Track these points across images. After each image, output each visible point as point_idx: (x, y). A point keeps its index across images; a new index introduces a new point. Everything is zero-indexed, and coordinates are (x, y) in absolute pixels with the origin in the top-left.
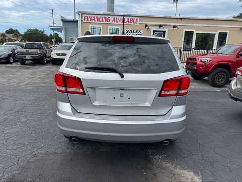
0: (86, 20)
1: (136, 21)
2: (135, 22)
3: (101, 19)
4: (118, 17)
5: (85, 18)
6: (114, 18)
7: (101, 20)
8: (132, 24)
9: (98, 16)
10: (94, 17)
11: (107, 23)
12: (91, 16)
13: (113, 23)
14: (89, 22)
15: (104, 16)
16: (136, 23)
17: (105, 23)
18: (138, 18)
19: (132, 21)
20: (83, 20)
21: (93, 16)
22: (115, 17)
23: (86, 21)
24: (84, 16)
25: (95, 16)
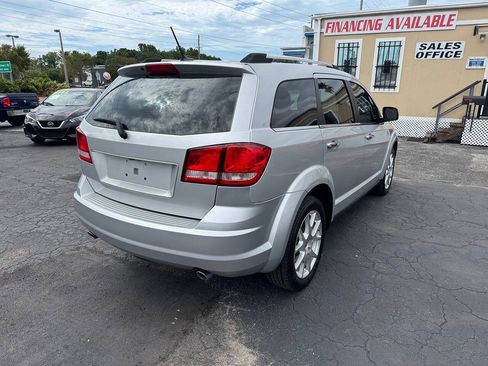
0: (330, 30)
1: (450, 20)
2: (445, 23)
3: (362, 24)
4: (401, 17)
5: (328, 27)
6: (392, 20)
7: (361, 27)
8: (438, 28)
9: (355, 20)
10: (347, 22)
11: (374, 31)
12: (340, 21)
13: (389, 30)
14: (337, 33)
15: (368, 18)
16: (448, 25)
17: (369, 31)
18: (456, 12)
19: (438, 21)
20: (324, 30)
21: (344, 20)
22: (395, 17)
23: (329, 33)
24: (327, 22)
25: (350, 20)
